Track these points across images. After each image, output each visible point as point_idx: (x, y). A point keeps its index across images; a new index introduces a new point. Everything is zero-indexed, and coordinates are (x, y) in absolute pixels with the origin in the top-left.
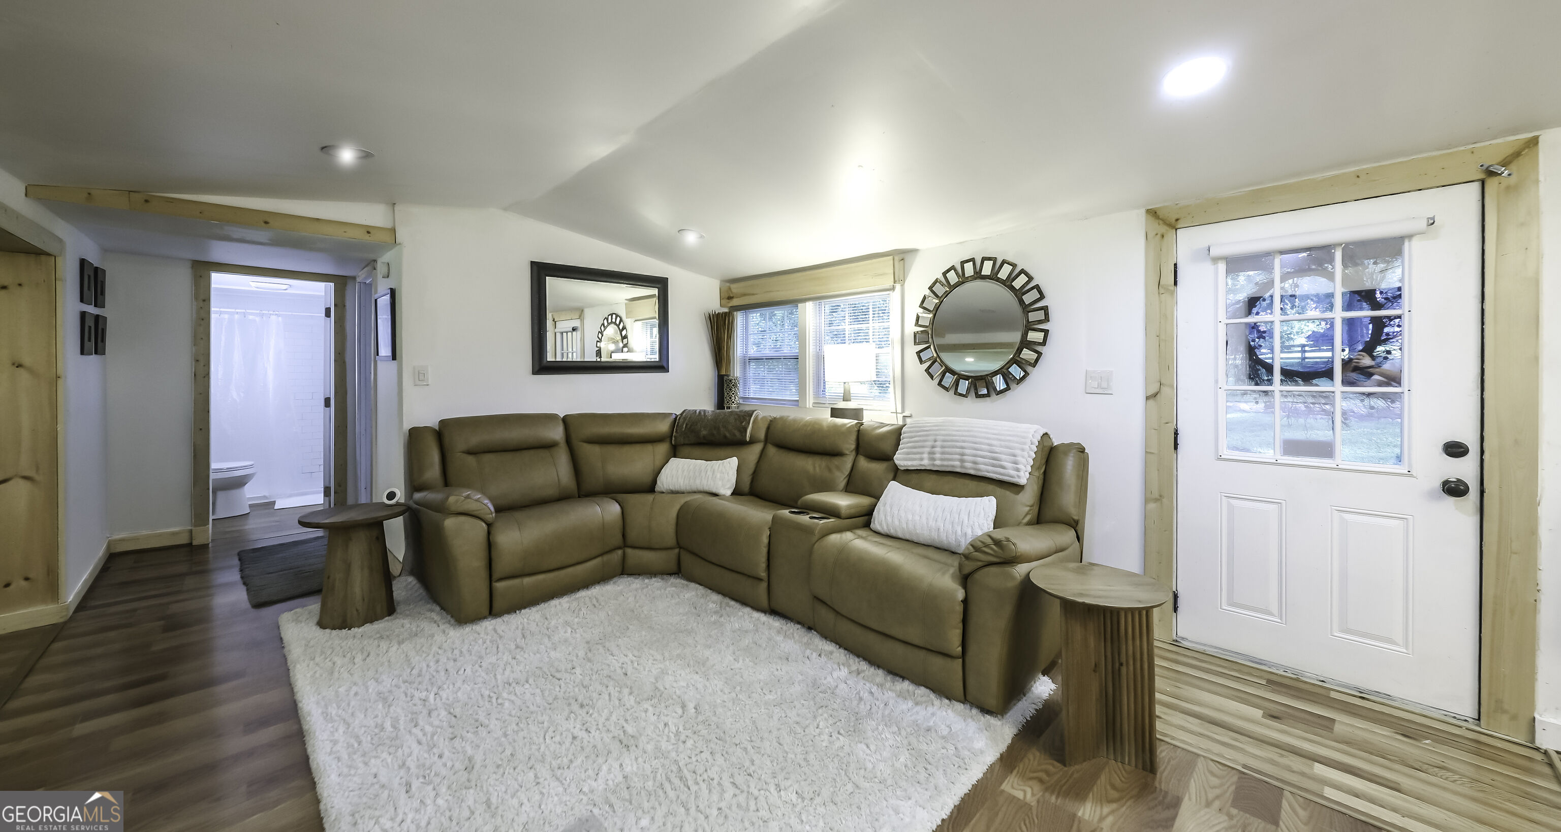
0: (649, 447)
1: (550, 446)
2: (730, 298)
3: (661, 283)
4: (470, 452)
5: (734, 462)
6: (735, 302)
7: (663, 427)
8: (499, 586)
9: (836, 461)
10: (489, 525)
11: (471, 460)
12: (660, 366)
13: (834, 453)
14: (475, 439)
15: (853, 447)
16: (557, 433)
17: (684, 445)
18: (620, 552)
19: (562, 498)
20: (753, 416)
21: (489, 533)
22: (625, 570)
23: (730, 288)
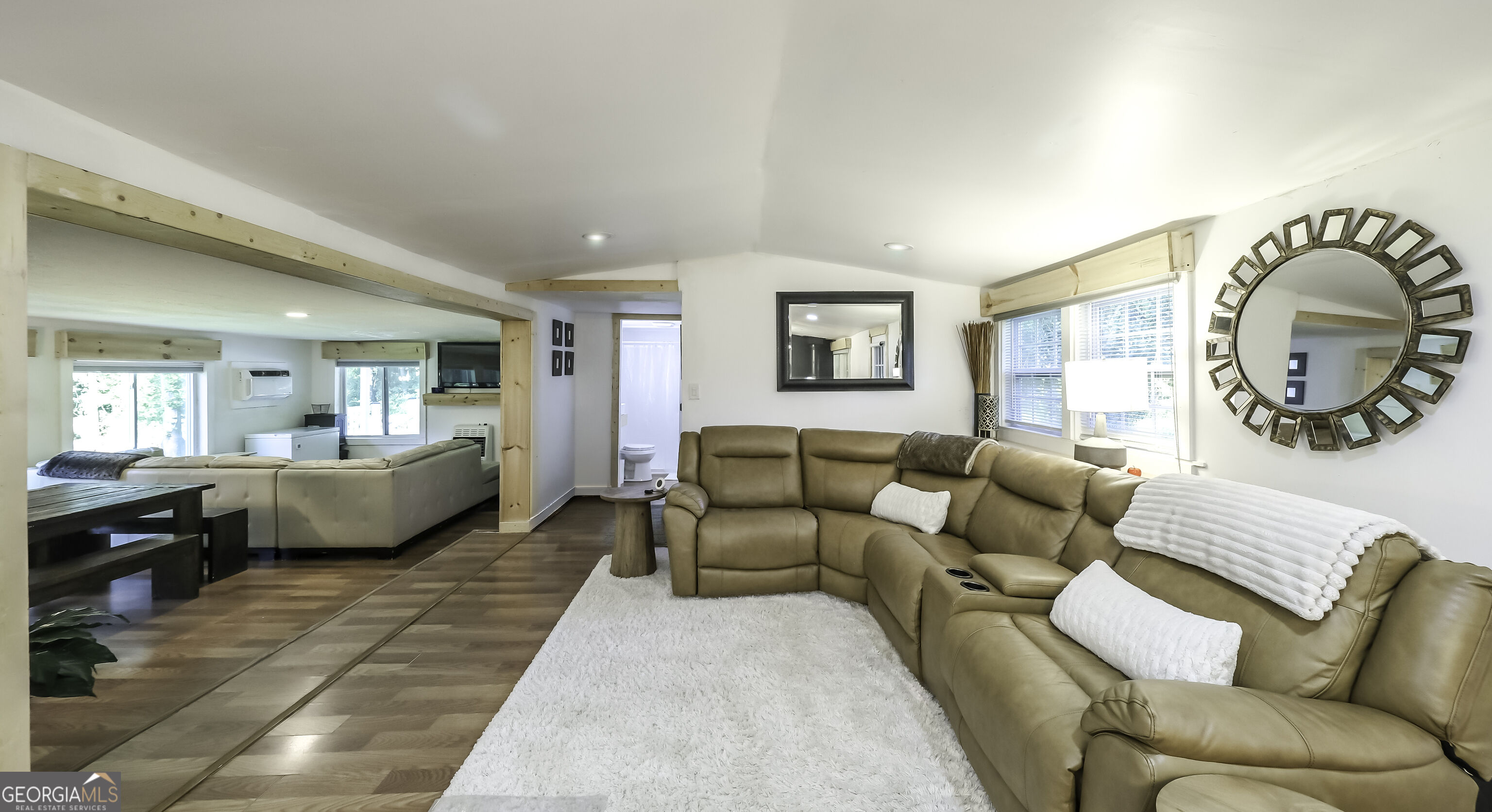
0: (873, 467)
1: (783, 456)
2: (989, 306)
3: (906, 299)
4: (719, 456)
5: (945, 497)
6: (995, 310)
7: (890, 449)
8: (704, 572)
9: (1054, 516)
10: (699, 519)
11: (717, 461)
12: (905, 384)
13: (1056, 507)
14: (724, 445)
15: (1079, 501)
16: (791, 446)
17: (907, 469)
18: (815, 568)
19: (786, 505)
20: (980, 445)
21: (697, 525)
22: (817, 586)
23: (988, 296)
